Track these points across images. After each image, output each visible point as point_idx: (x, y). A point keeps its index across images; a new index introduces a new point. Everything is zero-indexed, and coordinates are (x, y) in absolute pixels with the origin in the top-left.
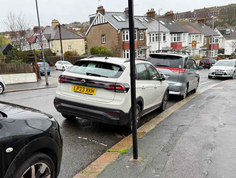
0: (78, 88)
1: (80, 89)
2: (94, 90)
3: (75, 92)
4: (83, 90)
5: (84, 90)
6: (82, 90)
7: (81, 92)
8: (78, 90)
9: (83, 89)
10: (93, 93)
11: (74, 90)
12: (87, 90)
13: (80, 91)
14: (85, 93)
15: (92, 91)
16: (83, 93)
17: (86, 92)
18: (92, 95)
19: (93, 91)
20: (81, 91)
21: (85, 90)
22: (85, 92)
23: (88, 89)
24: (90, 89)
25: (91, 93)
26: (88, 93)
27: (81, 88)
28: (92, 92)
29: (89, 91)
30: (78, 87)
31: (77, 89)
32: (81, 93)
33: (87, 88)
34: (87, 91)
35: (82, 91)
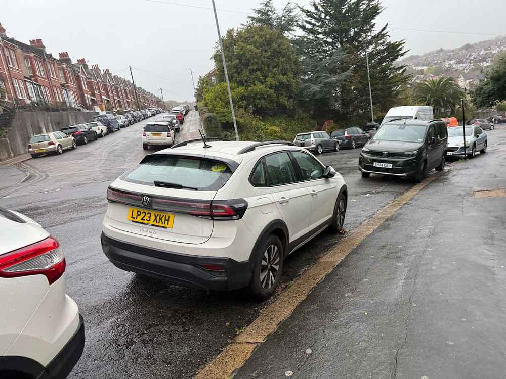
0: (139, 213)
1: (142, 215)
2: (169, 217)
3: (133, 221)
4: (148, 219)
5: (150, 217)
6: (147, 217)
7: (145, 222)
8: (139, 219)
9: (149, 215)
10: (168, 224)
11: (132, 218)
12: (156, 217)
13: (142, 219)
14: (152, 225)
15: (166, 220)
16: (148, 224)
17: (154, 222)
18: (166, 228)
19: (168, 220)
20: (144, 220)
21: (153, 218)
22: (151, 222)
23: (158, 215)
24: (161, 217)
25: (163, 225)
26: (158, 224)
27: (144, 214)
28: (167, 222)
29: (160, 219)
30: (138, 211)
31: (138, 215)
32: (144, 224)
33: (155, 214)
34: (156, 219)
35: (147, 221)
